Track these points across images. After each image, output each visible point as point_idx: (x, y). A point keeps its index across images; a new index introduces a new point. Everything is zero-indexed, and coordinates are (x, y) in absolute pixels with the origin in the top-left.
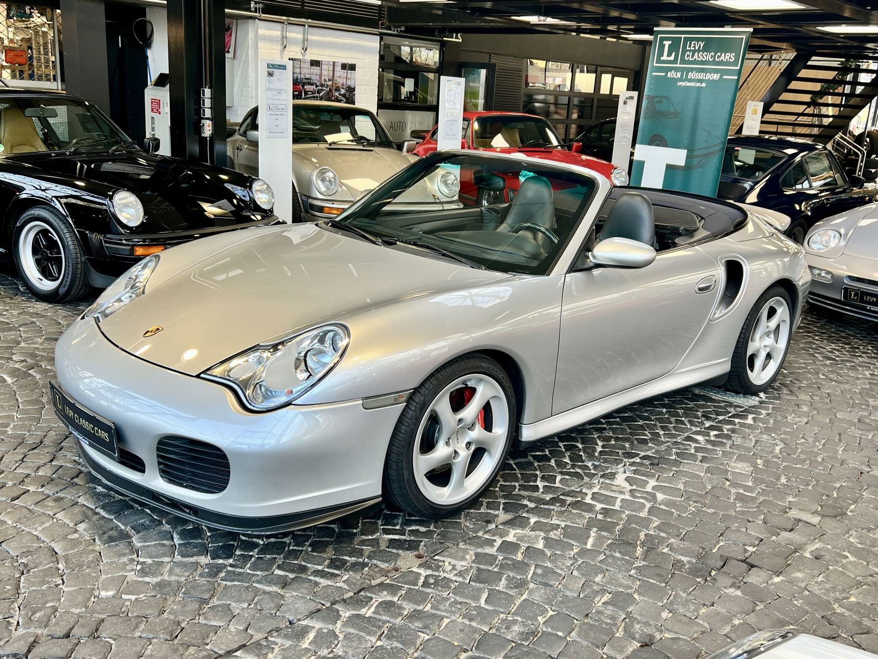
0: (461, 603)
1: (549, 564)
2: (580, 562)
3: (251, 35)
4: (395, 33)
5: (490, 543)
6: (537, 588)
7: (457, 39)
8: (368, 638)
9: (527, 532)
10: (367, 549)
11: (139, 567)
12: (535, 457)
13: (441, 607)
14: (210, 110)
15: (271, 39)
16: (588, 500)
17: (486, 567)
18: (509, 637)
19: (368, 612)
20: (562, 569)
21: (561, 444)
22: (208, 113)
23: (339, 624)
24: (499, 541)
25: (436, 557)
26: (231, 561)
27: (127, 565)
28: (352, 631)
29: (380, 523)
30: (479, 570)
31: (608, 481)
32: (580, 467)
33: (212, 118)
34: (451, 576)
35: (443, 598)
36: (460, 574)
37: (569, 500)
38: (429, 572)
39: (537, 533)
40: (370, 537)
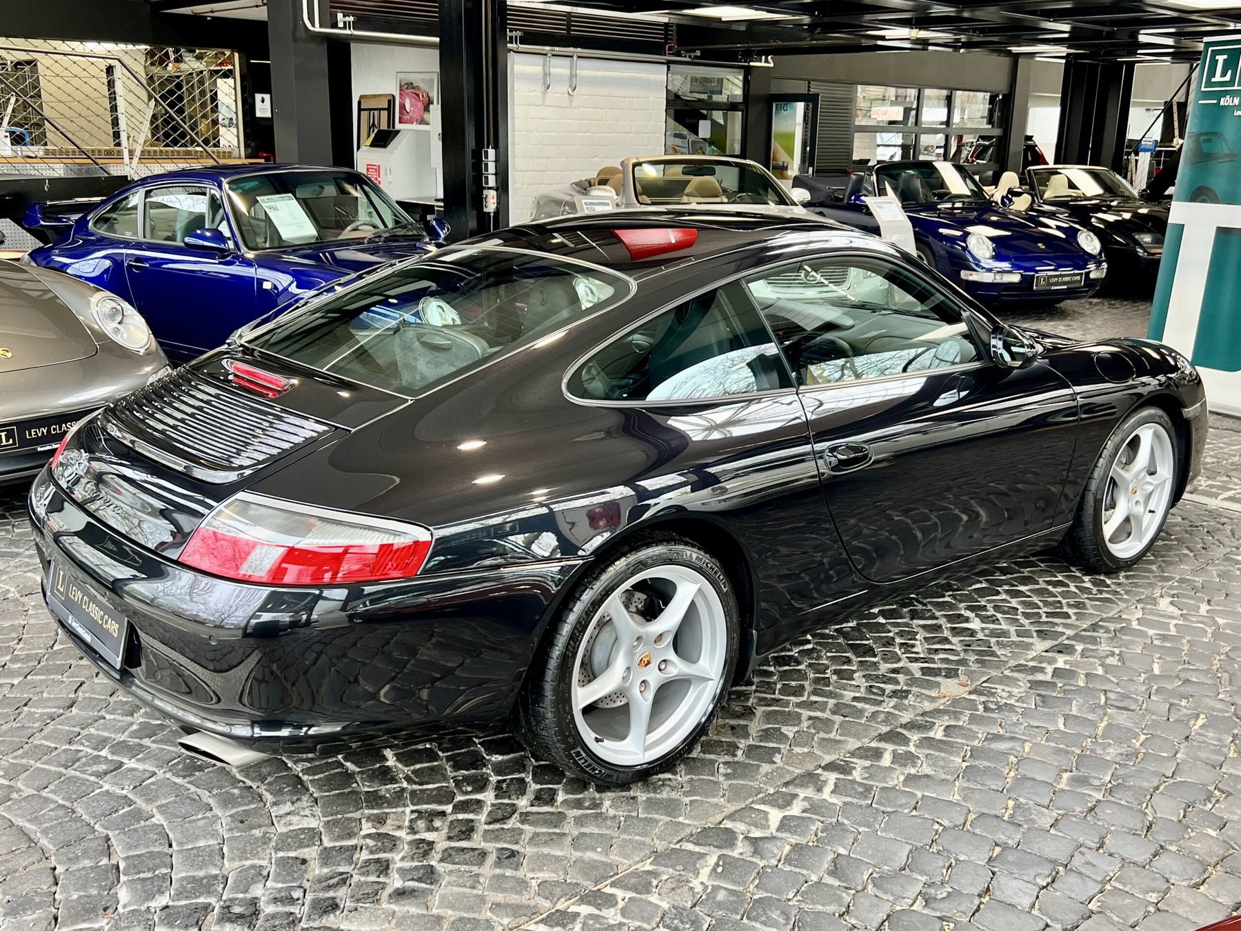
0: (1037, 727)
1: (1120, 690)
2: (1155, 687)
4: (687, 59)
5: (1042, 670)
6: (1117, 713)
7: (766, 63)
8: (952, 758)
9: (1076, 657)
10: (901, 677)
12: (1048, 583)
13: (1017, 730)
14: (494, 177)
15: (530, 78)
16: (1135, 625)
17: (1047, 693)
18: (1108, 758)
19: (937, 733)
22: (492, 182)
23: (911, 744)
24: (1049, 670)
25: (984, 685)
26: (754, 688)
28: (932, 752)
29: (897, 650)
30: (1039, 695)
31: (1149, 607)
32: (1107, 592)
33: (496, 187)
34: (1012, 702)
35: (1015, 724)
36: (1020, 700)
37: (1112, 626)
38: (983, 699)
39: (1091, 660)
40: (896, 665)
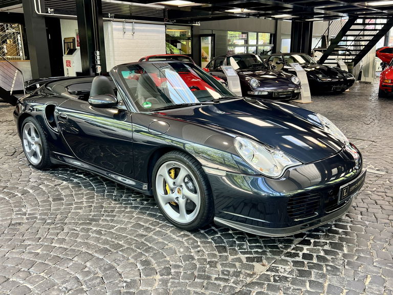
0: (298, 289)
1: (331, 264)
2: (346, 261)
3: (110, 28)
4: (172, 23)
5: (297, 255)
6: (332, 277)
7: (198, 24)
9: (311, 246)
10: (237, 264)
11: (125, 284)
14: (99, 61)
15: (118, 30)
17: (301, 268)
20: (340, 266)
24: (301, 254)
25: (273, 265)
27: (118, 284)
29: (237, 249)
30: (297, 270)
33: (101, 64)
34: (285, 275)
35: (287, 287)
36: (290, 273)
38: (273, 274)
39: (318, 247)
40: (235, 257)
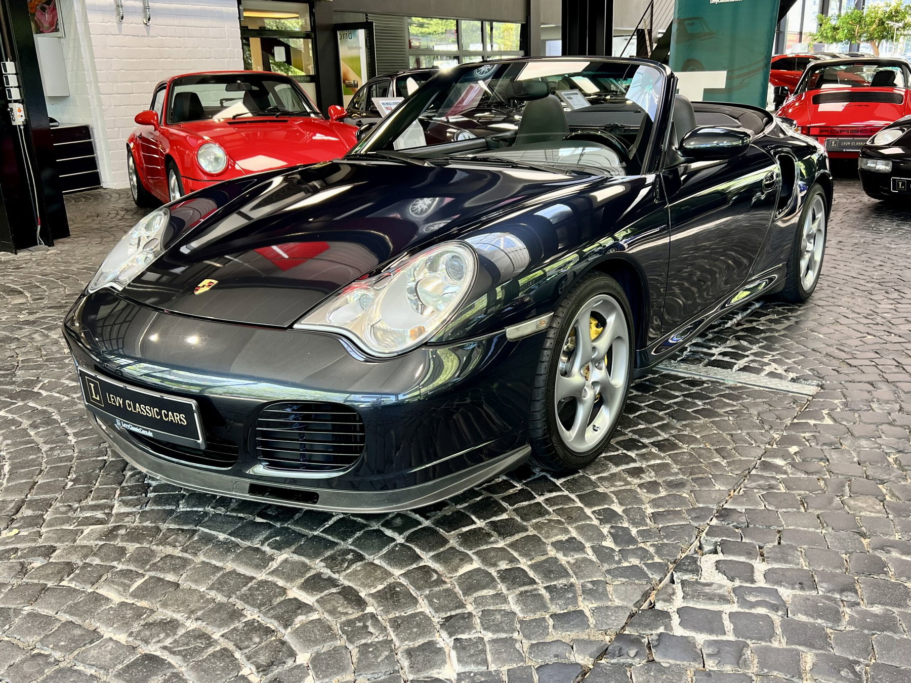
14: (17, 89)
15: (103, 10)
16: (677, 627)
21: (588, 511)
22: (16, 94)
31: (690, 577)
32: (635, 554)
33: (23, 100)
